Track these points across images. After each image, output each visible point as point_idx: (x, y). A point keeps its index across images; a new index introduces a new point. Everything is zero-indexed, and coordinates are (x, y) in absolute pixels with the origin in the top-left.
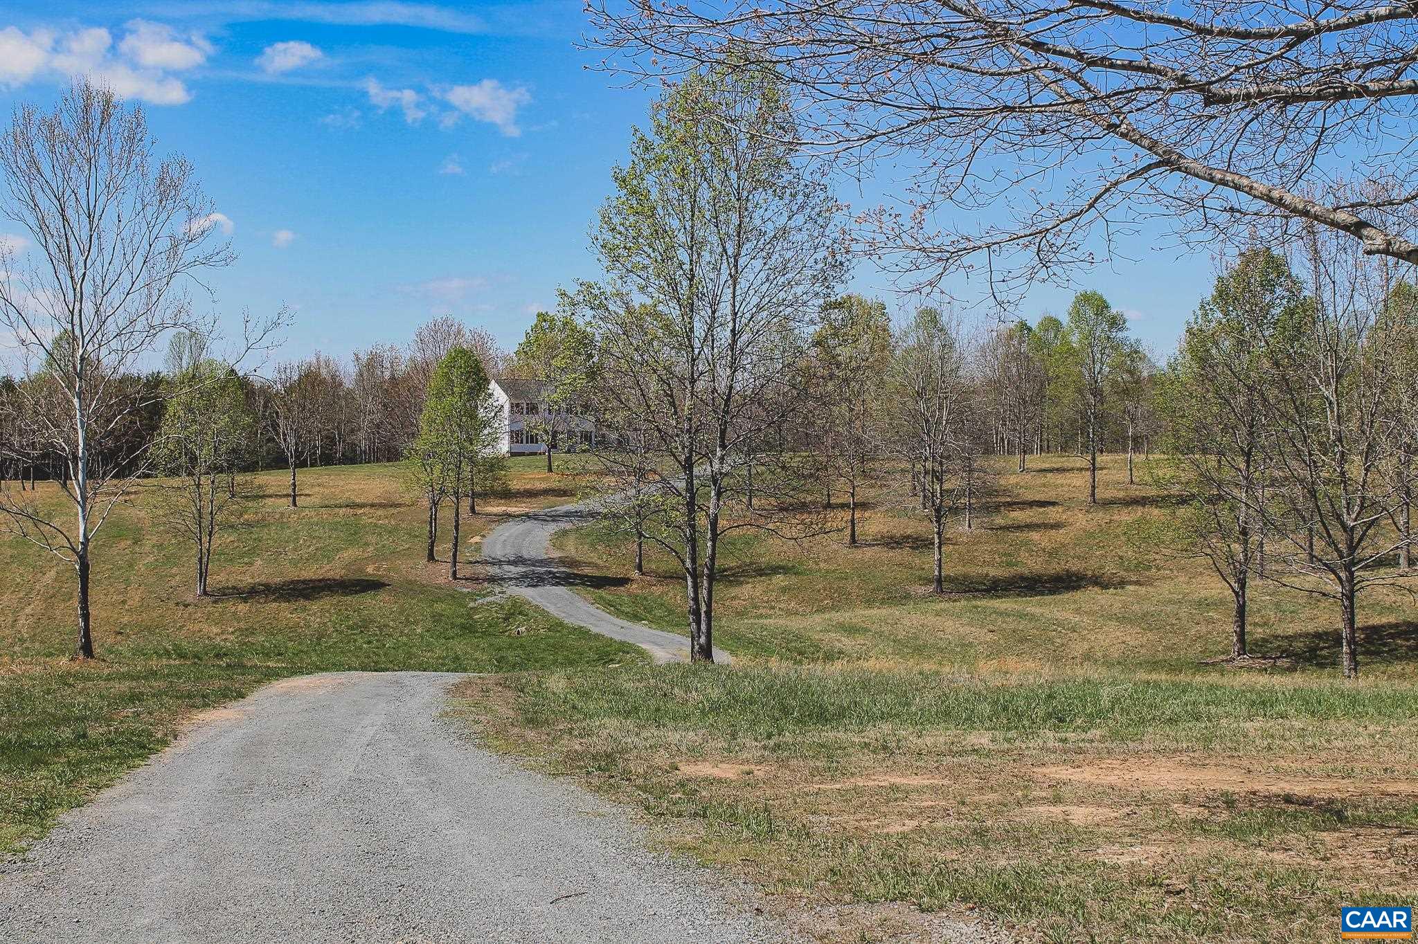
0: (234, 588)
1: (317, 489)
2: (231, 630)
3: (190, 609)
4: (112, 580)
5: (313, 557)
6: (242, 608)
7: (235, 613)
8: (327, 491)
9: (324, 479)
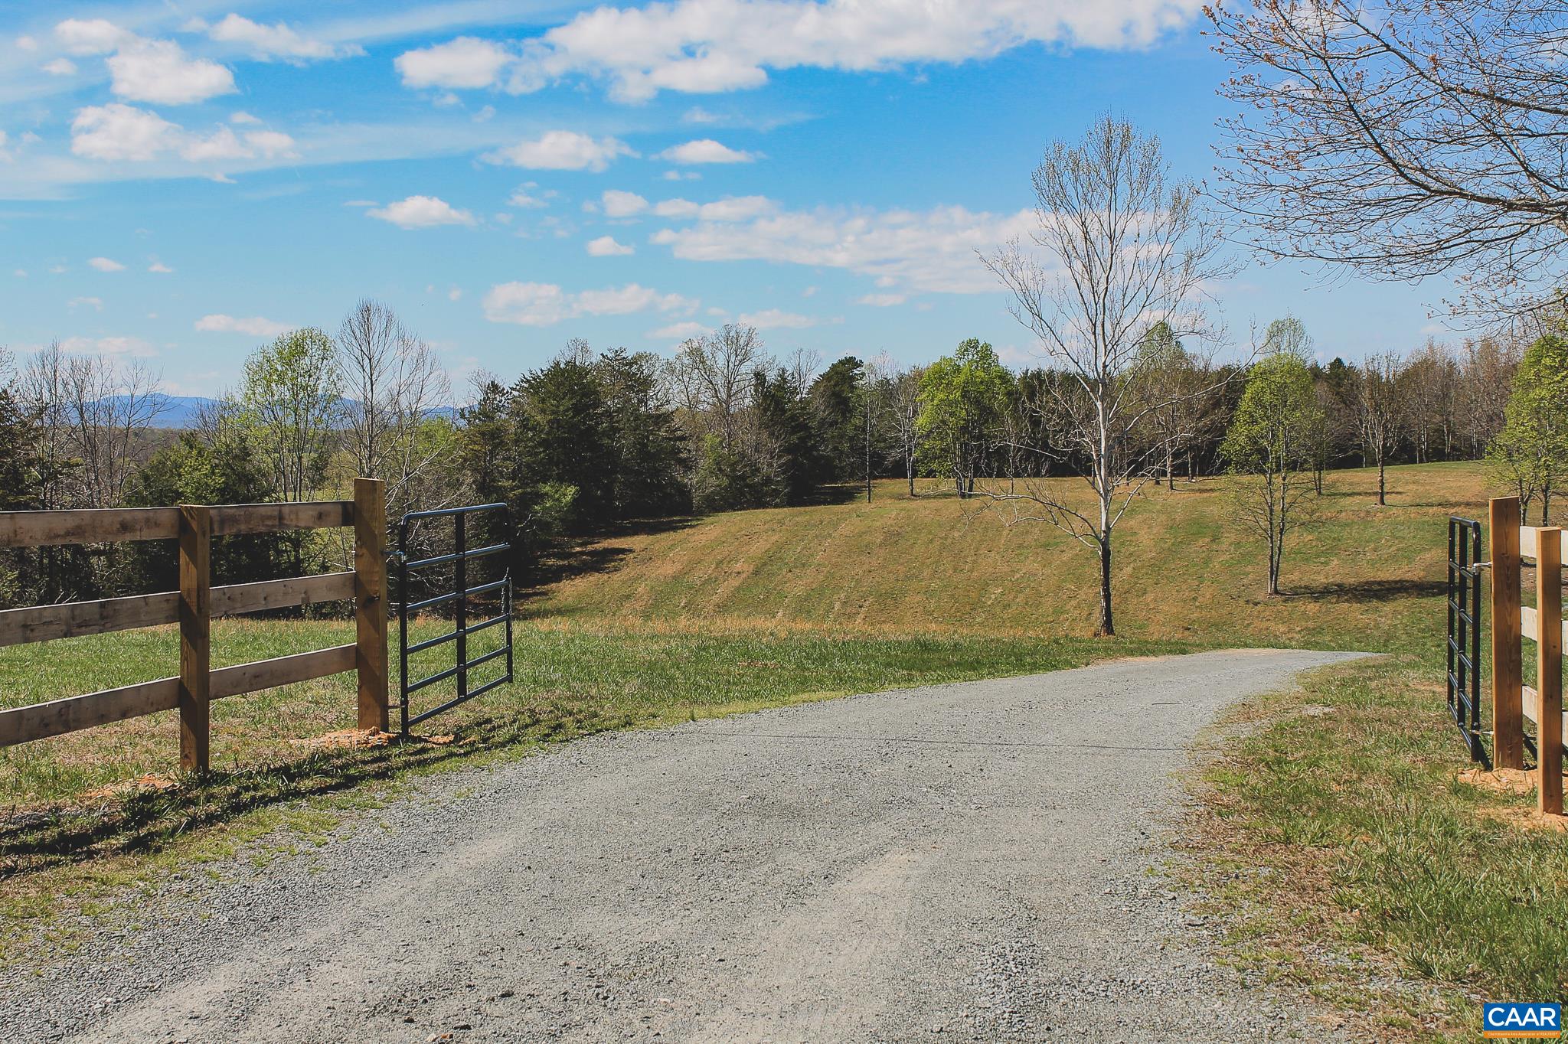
0: (1306, 587)
1: (1411, 487)
2: (1298, 629)
3: (1259, 607)
4: (1185, 577)
5: (1393, 558)
6: (1312, 607)
7: (1304, 613)
8: (1421, 489)
9: (1421, 477)
